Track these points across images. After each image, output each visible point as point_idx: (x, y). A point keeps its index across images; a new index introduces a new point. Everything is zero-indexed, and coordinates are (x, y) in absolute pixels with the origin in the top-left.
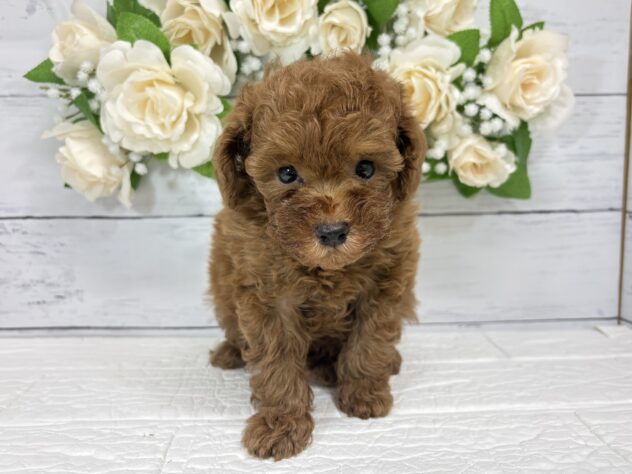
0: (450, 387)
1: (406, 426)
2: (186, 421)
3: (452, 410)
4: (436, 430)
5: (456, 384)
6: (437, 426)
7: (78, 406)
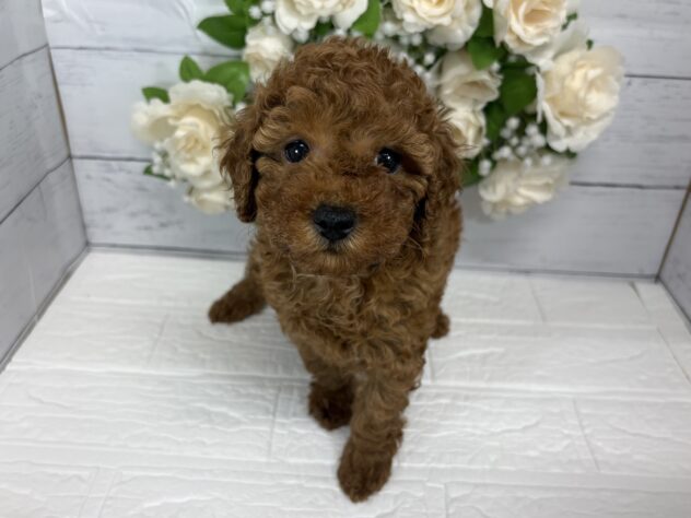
0: (485, 357)
1: (444, 401)
2: (285, 380)
3: (482, 385)
4: (465, 408)
5: (492, 354)
6: (467, 404)
7: (202, 356)
